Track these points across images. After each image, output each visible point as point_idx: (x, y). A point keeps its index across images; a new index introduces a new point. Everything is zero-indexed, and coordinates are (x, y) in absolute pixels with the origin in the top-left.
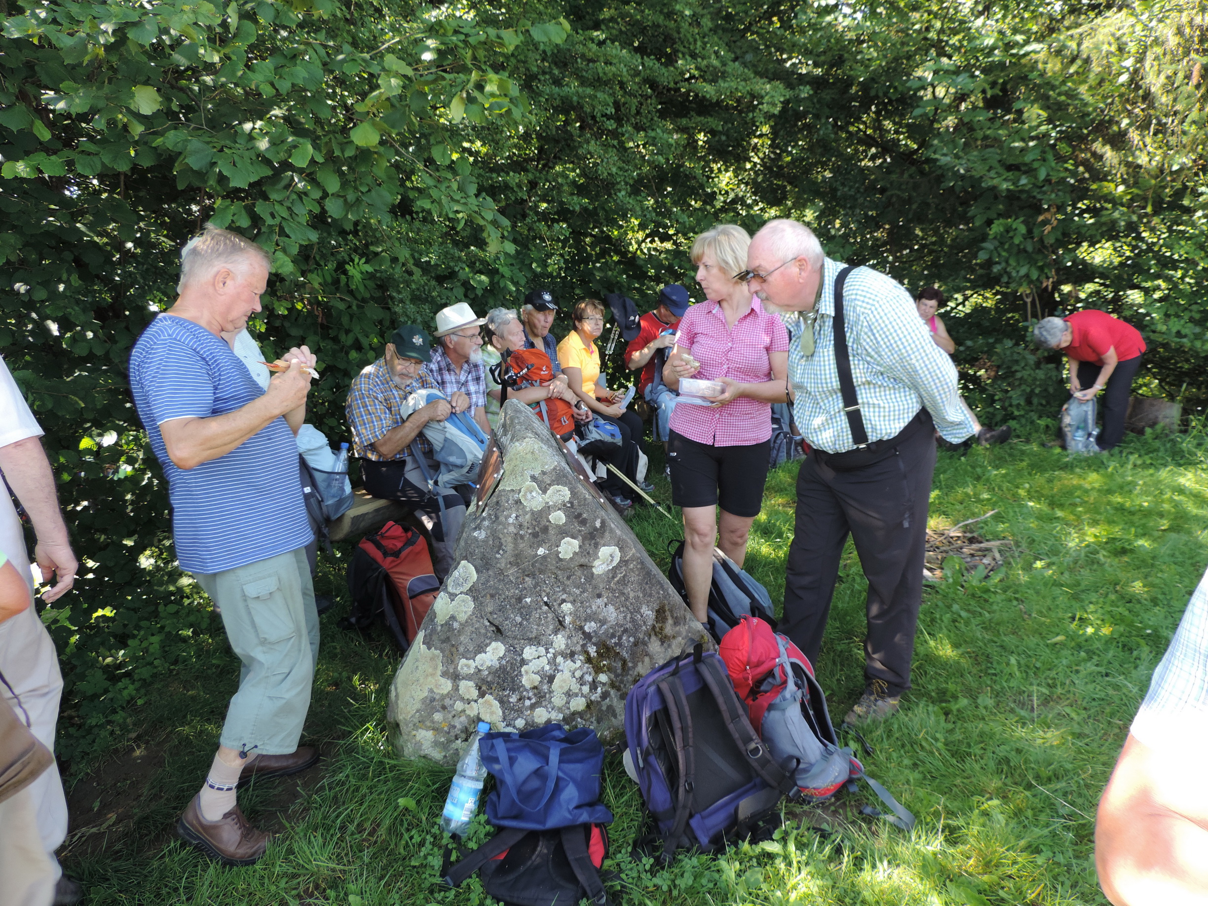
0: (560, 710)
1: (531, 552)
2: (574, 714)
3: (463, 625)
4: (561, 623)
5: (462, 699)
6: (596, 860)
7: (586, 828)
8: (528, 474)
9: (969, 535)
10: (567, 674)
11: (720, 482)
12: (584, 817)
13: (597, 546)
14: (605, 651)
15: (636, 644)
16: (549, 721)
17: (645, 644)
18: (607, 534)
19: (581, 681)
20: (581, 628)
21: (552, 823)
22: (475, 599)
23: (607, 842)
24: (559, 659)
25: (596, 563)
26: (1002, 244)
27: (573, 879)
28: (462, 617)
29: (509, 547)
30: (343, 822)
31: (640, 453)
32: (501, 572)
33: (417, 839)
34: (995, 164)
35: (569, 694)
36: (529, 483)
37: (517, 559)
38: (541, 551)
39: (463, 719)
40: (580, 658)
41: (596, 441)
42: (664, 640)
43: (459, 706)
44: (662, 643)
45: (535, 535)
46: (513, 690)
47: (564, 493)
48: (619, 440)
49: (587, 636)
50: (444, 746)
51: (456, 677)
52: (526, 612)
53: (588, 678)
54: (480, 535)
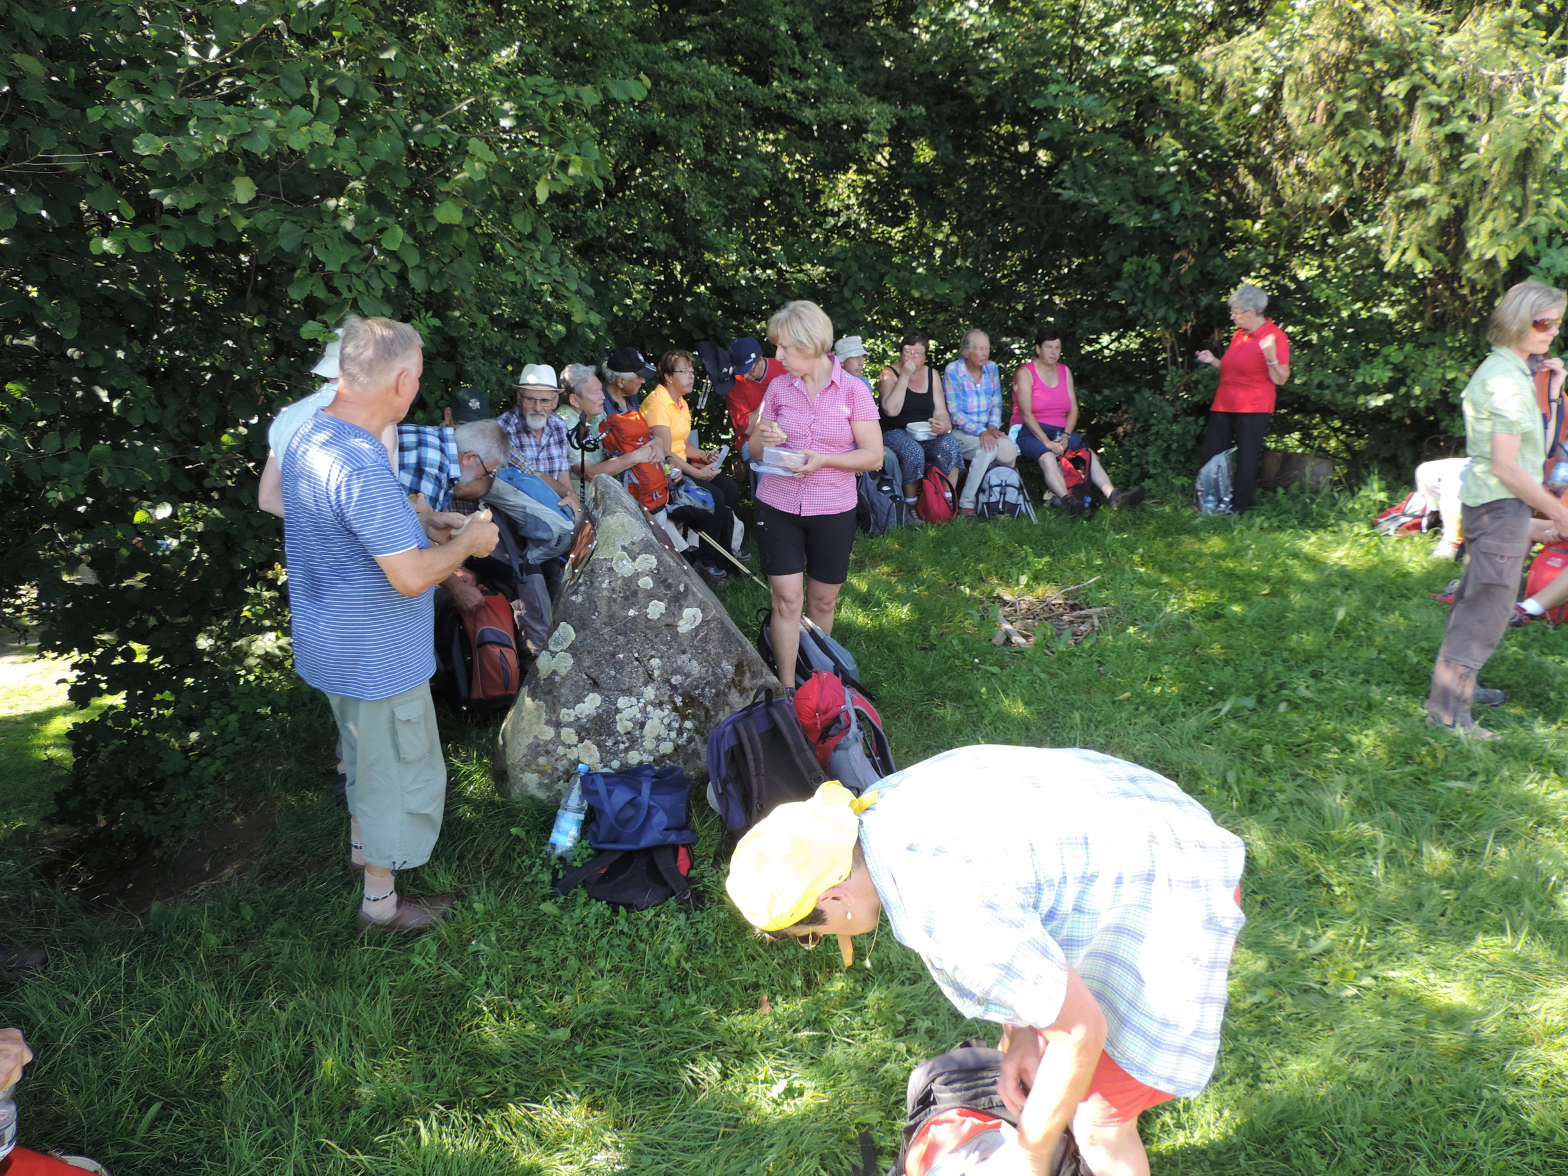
0: (651, 753)
1: (622, 613)
2: (664, 756)
3: (564, 679)
4: (650, 676)
5: (564, 744)
6: (683, 871)
7: (675, 848)
8: (619, 544)
9: (1070, 602)
10: (656, 721)
11: (808, 549)
12: (673, 838)
13: (681, 608)
14: (690, 700)
15: (717, 695)
16: (641, 763)
17: (725, 695)
18: (690, 598)
19: (669, 727)
20: (668, 681)
21: (644, 843)
22: (574, 656)
23: (692, 858)
24: (650, 708)
25: (681, 623)
26: (1138, 283)
27: (664, 883)
28: (563, 672)
29: (604, 609)
30: (461, 853)
31: (736, 519)
32: (597, 631)
33: (528, 862)
34: (1128, 195)
35: (659, 739)
36: (620, 552)
37: (611, 619)
38: (632, 613)
39: (565, 762)
40: (668, 708)
41: (687, 507)
42: (743, 691)
43: (561, 750)
44: (741, 694)
45: (626, 598)
46: (609, 735)
47: (652, 561)
48: (710, 508)
49: (674, 688)
50: (548, 787)
51: (558, 725)
52: (619, 667)
53: (676, 725)
54: (577, 599)
